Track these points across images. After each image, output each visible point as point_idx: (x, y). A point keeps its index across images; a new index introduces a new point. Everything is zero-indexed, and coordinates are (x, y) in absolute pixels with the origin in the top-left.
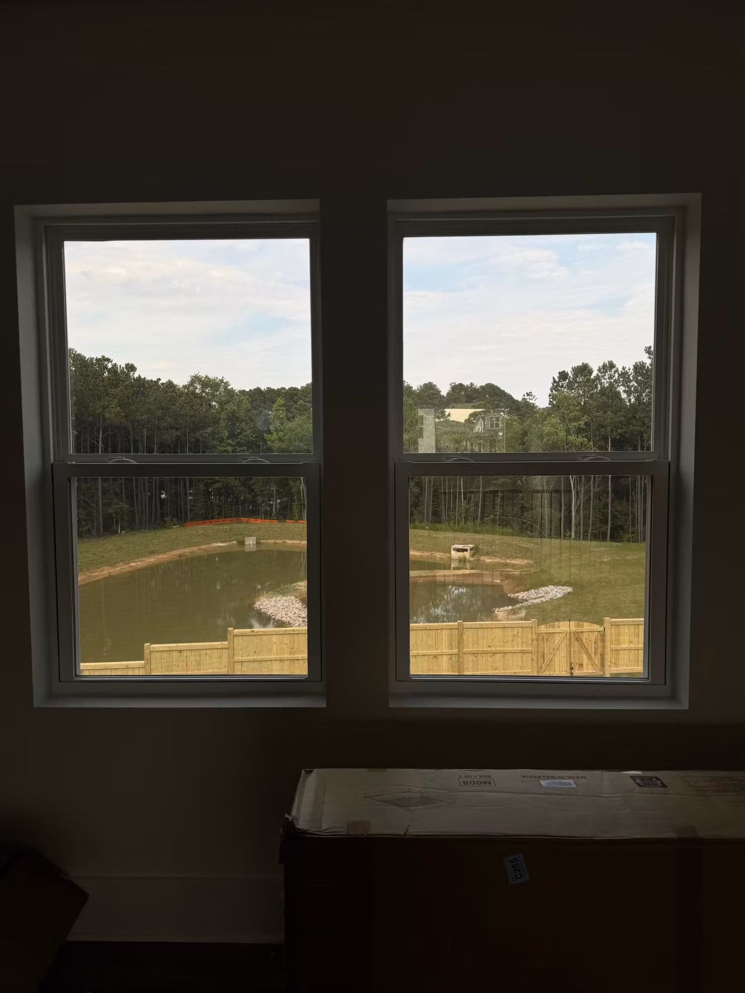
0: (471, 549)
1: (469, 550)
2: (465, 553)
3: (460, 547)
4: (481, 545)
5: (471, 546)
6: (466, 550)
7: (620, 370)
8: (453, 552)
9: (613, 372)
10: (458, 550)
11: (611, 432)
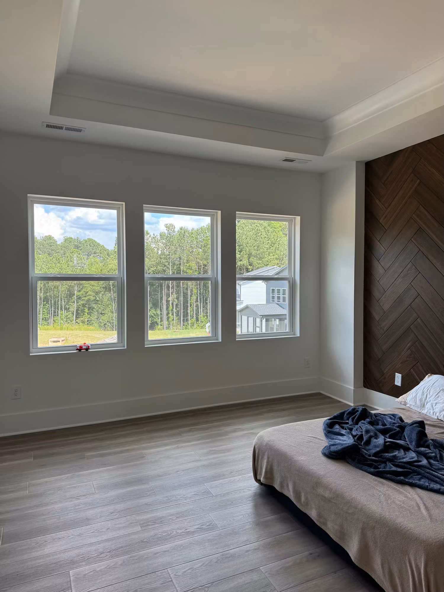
0: (62, 341)
1: (61, 341)
2: (58, 342)
3: (55, 339)
4: (70, 338)
5: (63, 339)
6: (59, 341)
7: (152, 236)
8: (50, 343)
9: (148, 237)
10: (54, 342)
11: (148, 270)
